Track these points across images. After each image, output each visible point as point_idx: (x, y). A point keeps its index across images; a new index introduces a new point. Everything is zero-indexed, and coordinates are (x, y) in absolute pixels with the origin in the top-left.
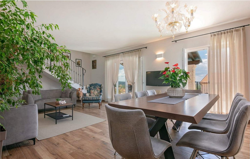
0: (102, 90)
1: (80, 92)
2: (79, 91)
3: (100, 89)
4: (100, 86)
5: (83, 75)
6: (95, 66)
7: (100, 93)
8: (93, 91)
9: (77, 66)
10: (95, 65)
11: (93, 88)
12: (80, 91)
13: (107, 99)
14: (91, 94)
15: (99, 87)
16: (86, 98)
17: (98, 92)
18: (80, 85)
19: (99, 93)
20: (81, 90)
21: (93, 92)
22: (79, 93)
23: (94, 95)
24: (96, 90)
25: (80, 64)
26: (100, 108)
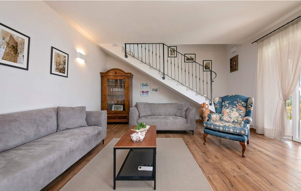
0: (250, 111)
1: (204, 109)
2: (203, 107)
3: (246, 107)
4: (246, 100)
5: (212, 81)
6: (236, 66)
7: (246, 116)
8: (228, 110)
9: (204, 70)
10: (236, 64)
11: (227, 105)
12: (205, 107)
13: (264, 128)
14: (223, 115)
15: (243, 103)
16: (211, 124)
17: (240, 115)
18: (207, 98)
19: (243, 115)
20: (207, 106)
21: (229, 113)
22: (203, 111)
23: (229, 119)
24: (235, 109)
25: (209, 67)
26: (243, 156)
